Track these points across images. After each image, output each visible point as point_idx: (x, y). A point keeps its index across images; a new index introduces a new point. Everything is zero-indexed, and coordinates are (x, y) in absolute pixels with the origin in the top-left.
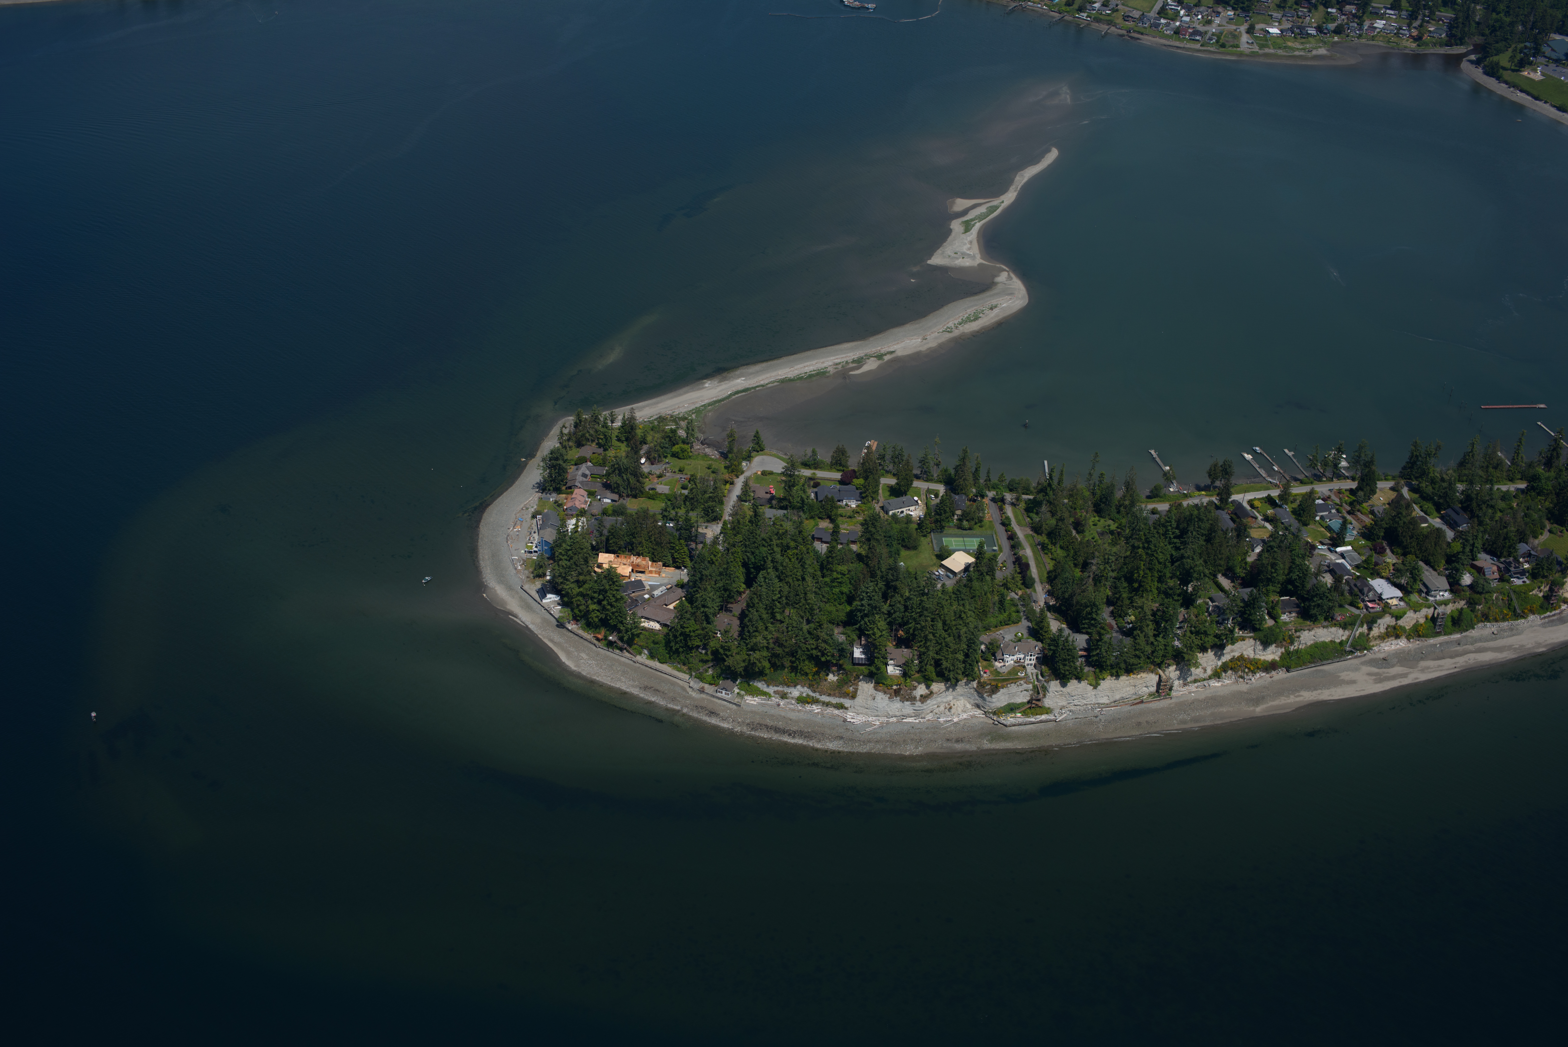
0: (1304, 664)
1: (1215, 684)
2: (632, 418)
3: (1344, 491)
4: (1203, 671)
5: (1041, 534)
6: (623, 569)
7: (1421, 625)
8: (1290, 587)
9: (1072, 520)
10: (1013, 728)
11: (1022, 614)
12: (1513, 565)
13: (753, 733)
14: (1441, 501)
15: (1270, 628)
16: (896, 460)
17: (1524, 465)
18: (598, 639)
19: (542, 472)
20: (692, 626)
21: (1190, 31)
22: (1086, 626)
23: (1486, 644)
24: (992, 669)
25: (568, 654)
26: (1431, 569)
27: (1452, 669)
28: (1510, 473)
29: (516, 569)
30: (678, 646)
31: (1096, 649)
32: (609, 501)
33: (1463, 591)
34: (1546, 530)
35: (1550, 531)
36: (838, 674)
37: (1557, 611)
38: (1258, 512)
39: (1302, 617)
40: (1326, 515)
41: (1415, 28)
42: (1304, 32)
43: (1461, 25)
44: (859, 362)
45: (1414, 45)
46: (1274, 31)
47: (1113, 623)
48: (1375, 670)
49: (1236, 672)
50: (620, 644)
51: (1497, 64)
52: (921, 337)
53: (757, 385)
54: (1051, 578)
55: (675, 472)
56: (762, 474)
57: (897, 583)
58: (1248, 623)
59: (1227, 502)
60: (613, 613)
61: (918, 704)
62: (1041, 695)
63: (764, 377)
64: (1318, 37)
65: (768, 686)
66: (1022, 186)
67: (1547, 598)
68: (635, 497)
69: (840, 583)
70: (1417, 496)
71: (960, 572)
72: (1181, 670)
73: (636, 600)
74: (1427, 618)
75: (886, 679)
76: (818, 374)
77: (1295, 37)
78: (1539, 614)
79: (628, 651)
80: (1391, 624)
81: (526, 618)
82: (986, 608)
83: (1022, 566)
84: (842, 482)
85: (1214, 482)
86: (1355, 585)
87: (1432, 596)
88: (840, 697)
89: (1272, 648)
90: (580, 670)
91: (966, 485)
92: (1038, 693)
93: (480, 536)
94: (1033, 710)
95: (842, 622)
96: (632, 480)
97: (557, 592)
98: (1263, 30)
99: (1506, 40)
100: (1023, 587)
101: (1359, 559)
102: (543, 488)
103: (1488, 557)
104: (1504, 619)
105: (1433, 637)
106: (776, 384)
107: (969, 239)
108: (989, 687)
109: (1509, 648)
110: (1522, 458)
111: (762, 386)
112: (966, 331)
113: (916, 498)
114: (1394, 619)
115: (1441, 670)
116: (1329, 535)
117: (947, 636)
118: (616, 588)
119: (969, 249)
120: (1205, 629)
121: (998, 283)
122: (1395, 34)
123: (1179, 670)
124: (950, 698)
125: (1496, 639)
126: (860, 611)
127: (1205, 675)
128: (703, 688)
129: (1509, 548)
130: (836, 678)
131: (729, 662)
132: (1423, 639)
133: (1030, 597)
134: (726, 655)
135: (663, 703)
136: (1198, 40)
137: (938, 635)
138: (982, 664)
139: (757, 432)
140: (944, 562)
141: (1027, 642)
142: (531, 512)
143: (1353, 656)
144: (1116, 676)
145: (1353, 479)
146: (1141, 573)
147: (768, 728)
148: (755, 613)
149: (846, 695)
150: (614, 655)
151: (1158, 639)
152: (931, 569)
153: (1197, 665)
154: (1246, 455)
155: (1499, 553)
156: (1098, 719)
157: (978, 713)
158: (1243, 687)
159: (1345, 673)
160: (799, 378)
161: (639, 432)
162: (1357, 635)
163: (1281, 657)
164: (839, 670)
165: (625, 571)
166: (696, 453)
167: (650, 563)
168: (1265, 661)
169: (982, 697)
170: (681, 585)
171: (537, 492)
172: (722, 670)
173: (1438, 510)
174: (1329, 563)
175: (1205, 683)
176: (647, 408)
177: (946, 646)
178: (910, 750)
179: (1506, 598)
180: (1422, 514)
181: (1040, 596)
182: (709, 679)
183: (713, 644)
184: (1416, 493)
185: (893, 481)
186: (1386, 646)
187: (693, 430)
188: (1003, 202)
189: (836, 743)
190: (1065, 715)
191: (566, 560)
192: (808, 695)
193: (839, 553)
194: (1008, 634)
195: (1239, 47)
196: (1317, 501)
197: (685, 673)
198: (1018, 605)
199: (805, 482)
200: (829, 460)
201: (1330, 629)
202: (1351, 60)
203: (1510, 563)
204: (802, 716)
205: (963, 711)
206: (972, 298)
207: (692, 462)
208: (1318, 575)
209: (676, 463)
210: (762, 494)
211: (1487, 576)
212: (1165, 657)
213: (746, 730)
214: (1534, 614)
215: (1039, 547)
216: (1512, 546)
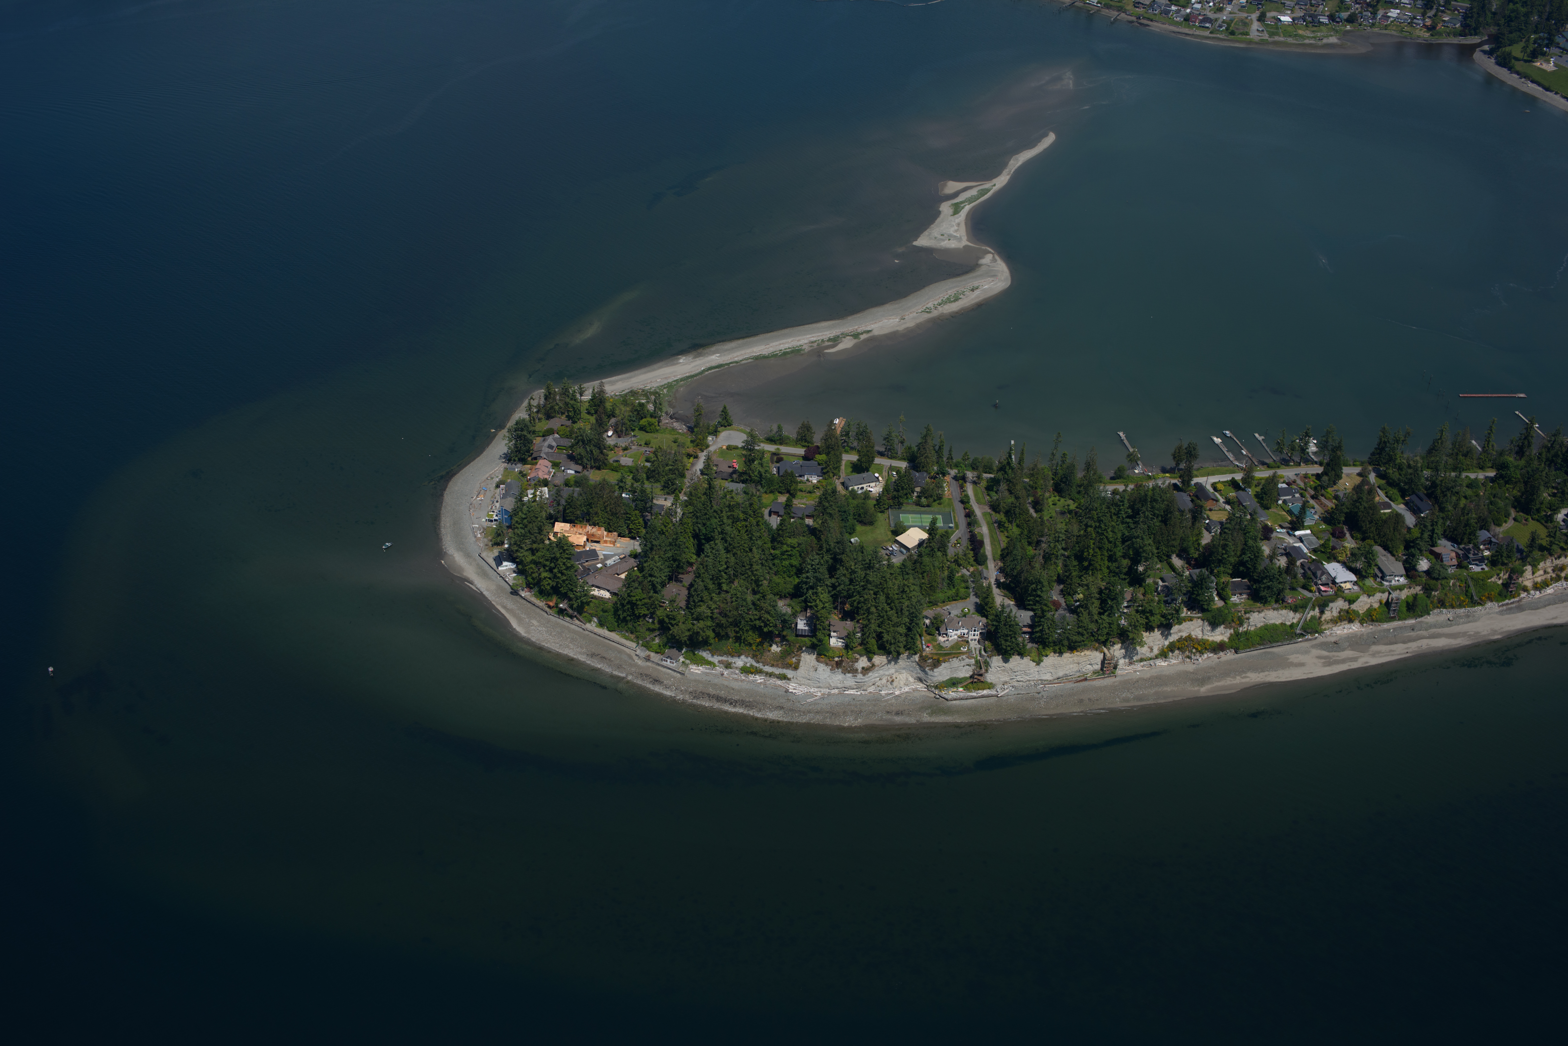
0: (1253, 645)
1: (1161, 663)
2: (602, 392)
3: (1310, 476)
4: (1149, 650)
5: (999, 512)
6: (578, 538)
7: (1375, 609)
8: (1241, 568)
9: (1031, 499)
10: (954, 702)
11: (971, 590)
12: (1472, 552)
13: (695, 701)
14: (1406, 487)
15: (1219, 609)
16: (861, 437)
17: (1495, 453)
18: (549, 607)
19: (507, 442)
20: (638, 594)
21: (1200, 18)
22: (1031, 603)
23: (1440, 631)
24: (935, 643)
25: (520, 621)
26: (1389, 555)
27: (1404, 653)
28: (1481, 461)
29: (475, 537)
30: (625, 614)
31: (1039, 626)
32: (573, 472)
33: (1419, 576)
34: (1511, 518)
35: (1515, 519)
36: (782, 645)
37: (1517, 599)
38: (1221, 495)
39: (1252, 599)
40: (1289, 499)
41: (1429, 17)
42: (1316, 20)
43: (1475, 16)
44: (835, 340)
45: (1427, 35)
46: (1286, 19)
47: (1062, 601)
48: (1325, 653)
49: (1183, 652)
50: (570, 611)
51: (1510, 54)
52: (899, 317)
53: (731, 361)
54: (1005, 555)
55: (641, 445)
56: (727, 449)
57: (844, 557)
58: (1196, 603)
59: (1189, 485)
60: (564, 581)
61: (860, 676)
62: (983, 671)
63: (738, 353)
64: (1330, 26)
65: (713, 655)
66: (1016, 170)
67: (1506, 585)
68: (599, 468)
69: (790, 555)
70: (1383, 482)
71: (914, 548)
72: (1126, 649)
73: (589, 569)
74: (1381, 603)
75: (828, 651)
76: (792, 352)
77: (1306, 26)
78: (1497, 601)
79: (578, 619)
80: (1344, 608)
81: (481, 585)
82: (934, 584)
83: (976, 543)
84: (806, 458)
85: (1179, 464)
86: (1309, 569)
87: (1387, 581)
88: (783, 668)
89: (1221, 629)
90: (530, 637)
91: (927, 463)
92: (981, 668)
93: (444, 504)
94: (975, 685)
95: (789, 594)
96: (596, 452)
97: (512, 560)
98: (1274, 18)
99: (1520, 30)
100: (974, 563)
101: (1316, 543)
102: (509, 458)
103: (1449, 543)
104: (1461, 606)
105: (1387, 622)
106: (750, 360)
107: (957, 221)
108: (930, 661)
109: (1464, 634)
110: (1493, 446)
111: (736, 362)
112: (945, 312)
113: (877, 475)
114: (1347, 603)
115: (1393, 655)
116: (1290, 518)
117: (889, 609)
118: (566, 556)
119: (956, 231)
120: (1151, 608)
121: (982, 265)
122: (1409, 23)
123: (1124, 648)
124: (892, 671)
125: (1451, 626)
126: (806, 583)
127: (1152, 654)
128: (649, 656)
129: (1470, 534)
130: (779, 649)
131: (675, 630)
132: (1377, 624)
133: (981, 573)
134: (671, 624)
135: (608, 670)
136: (1208, 28)
137: (880, 609)
138: (926, 638)
139: (725, 408)
140: (899, 538)
141: (972, 617)
142: (495, 482)
143: (1304, 638)
144: (1059, 653)
145: (1321, 464)
146: (1091, 551)
147: (710, 696)
148: (701, 583)
149: (788, 666)
150: (565, 622)
151: (1102, 617)
152: (885, 544)
153: (1142, 644)
154: (1215, 439)
155: (1459, 540)
156: (1040, 695)
157: (920, 686)
158: (1189, 667)
159: (1295, 655)
160: (774, 356)
161: (608, 405)
162: (1308, 618)
163: (1229, 639)
164: (782, 641)
165: (580, 540)
166: (665, 427)
167: (605, 533)
168: (1213, 642)
169: (924, 671)
170: (635, 556)
171: (503, 462)
172: (668, 639)
173: (1403, 497)
174: (1286, 547)
175: (1152, 662)
176: (620, 382)
177: (888, 619)
178: (849, 721)
179: (1463, 585)
180: (1387, 500)
181: (992, 572)
182: (655, 647)
183: (660, 613)
184: (1383, 479)
185: (854, 457)
186: (1338, 630)
187: (660, 404)
188: (995, 185)
189: (776, 712)
190: (1007, 690)
191: (521, 528)
192: (751, 665)
193: (789, 526)
194: (954, 609)
195: (1249, 35)
196: (1280, 485)
197: (632, 641)
198: (967, 581)
199: (767, 457)
200: (793, 436)
201: (1281, 612)
202: (1362, 49)
203: (1469, 549)
204: (745, 685)
205: (905, 684)
206: (954, 280)
207: (659, 436)
208: (1272, 557)
209: (643, 436)
210: (724, 468)
211: (1445, 563)
212: (1110, 635)
213: (689, 699)
214: (1492, 601)
215: (996, 525)
216: (1473, 533)
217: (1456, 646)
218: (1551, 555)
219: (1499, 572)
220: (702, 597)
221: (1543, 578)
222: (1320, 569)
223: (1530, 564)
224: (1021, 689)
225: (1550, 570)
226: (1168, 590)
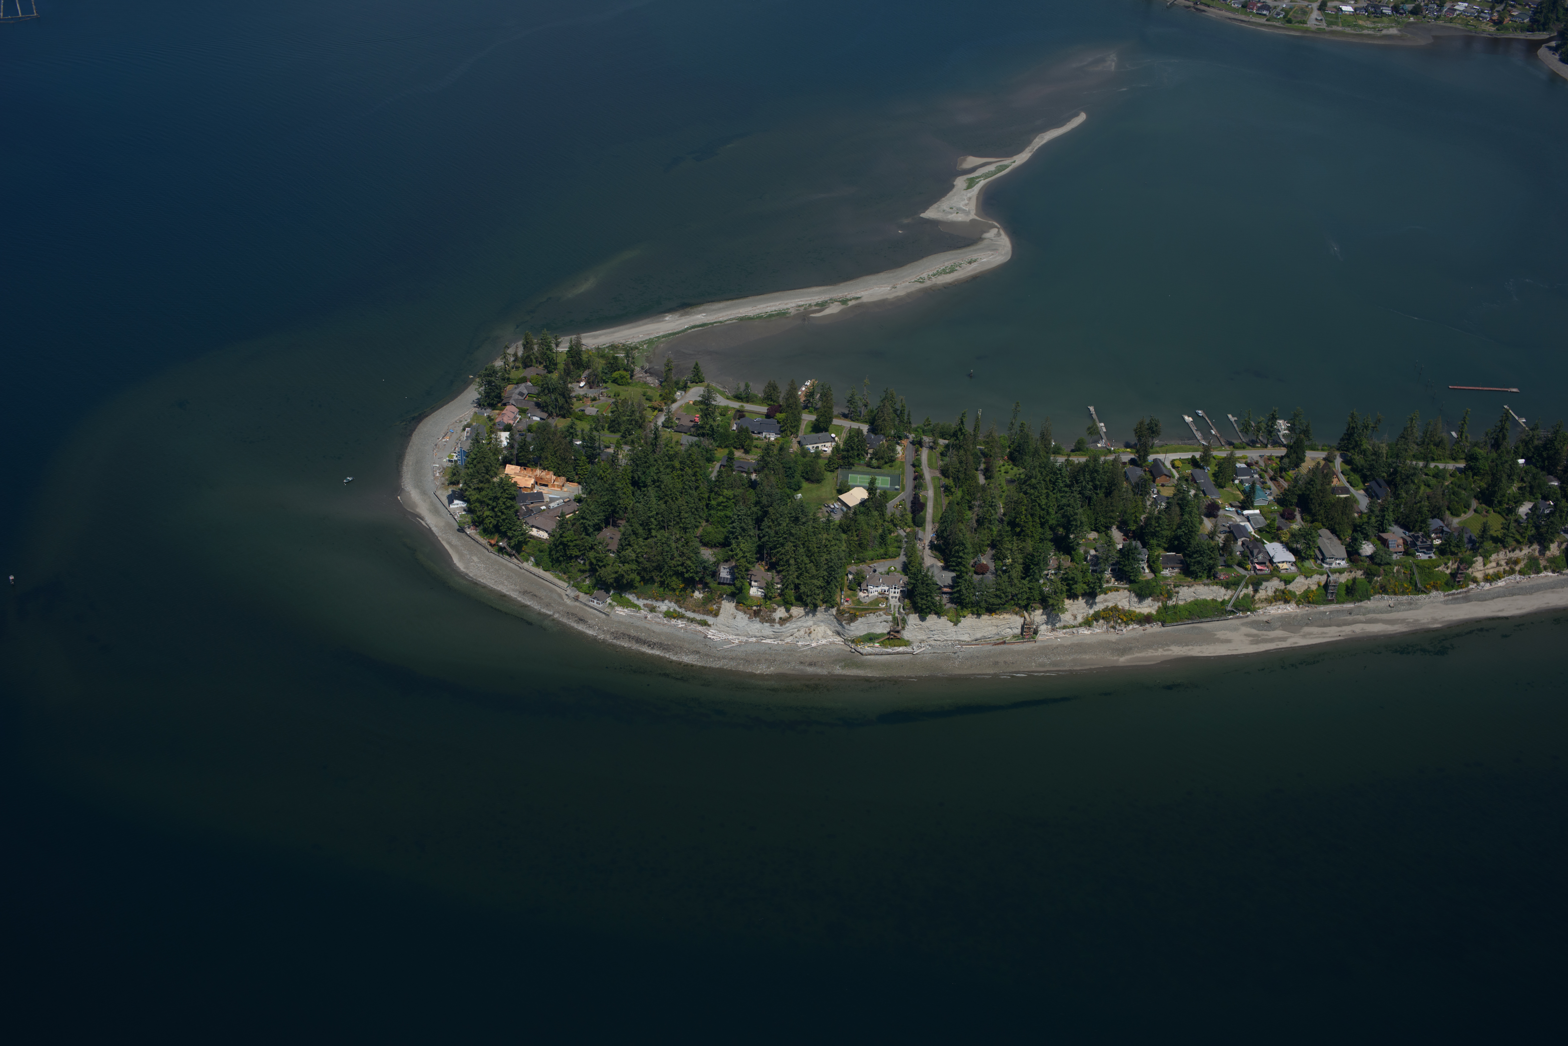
0: (1181, 619)
1: (1085, 631)
2: (579, 344)
3: (1274, 458)
4: (1073, 618)
5: (948, 478)
6: (526, 480)
7: (1313, 591)
8: (1176, 543)
9: (983, 466)
10: (869, 657)
12: (1420, 540)
13: (615, 641)
14: (1368, 473)
15: (1147, 582)
16: (824, 399)
17: (1468, 445)
18: (491, 545)
19: (477, 387)
20: (569, 535)
21: (1259, 5)
22: (954, 564)
23: (1378, 616)
24: (855, 598)
25: (461, 556)
26: (1335, 539)
27: (1336, 636)
28: (1454, 452)
29: (434, 475)
30: (558, 555)
31: (958, 586)
32: (538, 419)
33: (1362, 561)
34: (1472, 509)
35: (1475, 511)
36: (704, 592)
37: (1464, 590)
38: (1178, 472)
39: (1184, 574)
40: (1246, 479)
41: (1498, 11)
42: (1378, 11)
43: (1545, 11)
44: (823, 305)
45: (1493, 29)
46: (1347, 9)
47: (992, 566)
48: (1254, 631)
49: (1108, 622)
50: (509, 549)
52: (891, 286)
53: (715, 321)
54: (943, 519)
55: (610, 397)
56: (694, 404)
58: (1124, 574)
59: (1145, 460)
60: (504, 520)
61: (777, 626)
62: (900, 627)
63: (724, 314)
64: (1393, 17)
65: (638, 599)
66: (1039, 148)
67: (1453, 575)
68: (564, 417)
69: (726, 506)
70: (1348, 467)
71: (855, 507)
72: (1048, 615)
73: (532, 510)
74: (1319, 586)
75: (746, 599)
76: (778, 314)
77: (1368, 16)
78: (1443, 590)
79: (516, 557)
80: (1280, 588)
81: (431, 521)
82: (864, 541)
83: (918, 506)
84: (768, 416)
85: (1141, 440)
86: (1247, 547)
87: (1327, 563)
88: (704, 614)
89: (1149, 601)
90: (468, 572)
91: (885, 426)
92: (898, 625)
93: (410, 444)
94: (891, 641)
95: (716, 544)
96: (561, 401)
97: (462, 498)
98: (1335, 7)
100: (912, 524)
101: (1262, 522)
102: (480, 404)
103: (1402, 531)
104: (1403, 593)
105: (1324, 604)
106: (734, 321)
107: (969, 195)
108: (847, 615)
109: (1403, 621)
110: (1466, 437)
111: (721, 322)
112: (938, 282)
113: (833, 435)
114: (1283, 583)
115: (1324, 637)
116: (1242, 497)
117: (807, 561)
118: (506, 496)
119: (966, 205)
120: (1073, 575)
121: (985, 239)
122: (1475, 17)
123: (1046, 614)
124: (810, 623)
125: (1391, 612)
126: (733, 533)
127: (1075, 622)
128: (578, 596)
129: (1422, 522)
130: (701, 596)
131: (602, 572)
132: (1313, 605)
133: (916, 534)
134: (599, 565)
135: (537, 607)
136: (1265, 15)
138: (846, 592)
139: (697, 364)
140: (842, 497)
141: (896, 575)
142: (463, 425)
143: (1235, 616)
144: (977, 614)
145: (1286, 447)
146: (1024, 517)
147: (630, 638)
148: (629, 527)
149: (709, 613)
150: (504, 560)
151: (1024, 581)
152: (828, 502)
153: (1063, 610)
154: (1186, 418)
155: (1411, 528)
156: (956, 655)
157: (838, 640)
158: (1113, 636)
159: (1223, 632)
160: (759, 317)
161: (584, 357)
162: (1240, 597)
163: (1157, 611)
164: (704, 588)
165: (528, 483)
166: (637, 381)
167: (554, 477)
168: (1140, 613)
169: (841, 624)
170: (579, 500)
171: (475, 407)
172: (597, 580)
173: (1364, 483)
174: (1230, 525)
175: (1074, 630)
176: (603, 336)
177: (806, 572)
178: (761, 669)
179: (1408, 572)
180: (1348, 485)
181: (928, 534)
182: (584, 588)
183: (589, 555)
184: (1349, 465)
185: (813, 418)
186: (1273, 609)
188: (1014, 162)
189: (691, 656)
190: (924, 649)
192: (674, 610)
194: (882, 566)
195: (1306, 24)
196: (1238, 465)
197: (564, 581)
198: (901, 541)
199: (731, 413)
200: (760, 395)
201: (1211, 588)
202: (1422, 41)
203: (1418, 537)
204: (666, 629)
205: (823, 637)
206: (954, 252)
207: (630, 388)
208: (1212, 535)
209: (613, 388)
210: (686, 422)
211: (1391, 549)
212: (1031, 600)
213: (609, 639)
214: (1437, 590)
215: (942, 489)
216: (1424, 521)
217: (1392, 633)
218: (1505, 547)
219: (1446, 561)
220: (629, 542)
221: (1496, 570)
222: (1257, 548)
223: (1481, 556)
224: (938, 649)
225: (1503, 563)
226: (1096, 561)
